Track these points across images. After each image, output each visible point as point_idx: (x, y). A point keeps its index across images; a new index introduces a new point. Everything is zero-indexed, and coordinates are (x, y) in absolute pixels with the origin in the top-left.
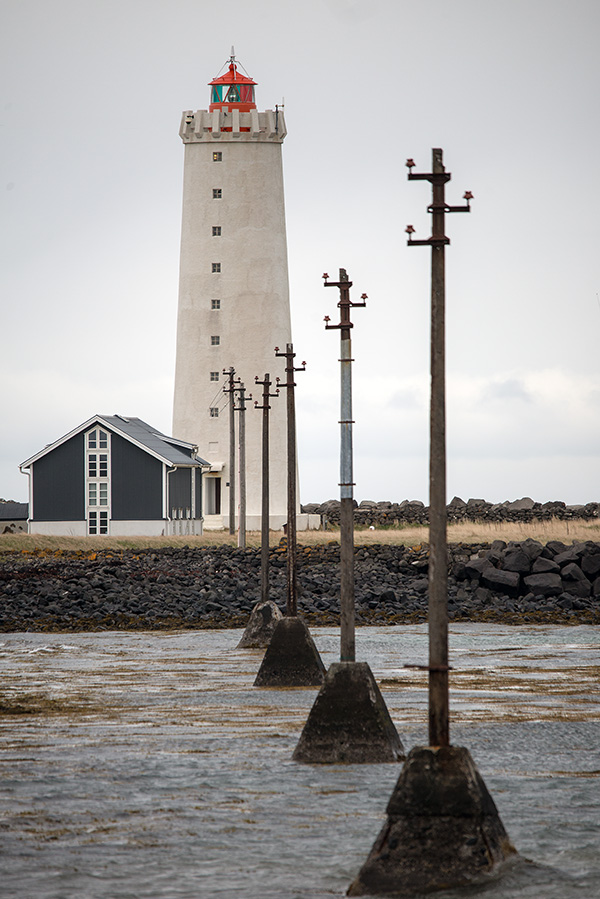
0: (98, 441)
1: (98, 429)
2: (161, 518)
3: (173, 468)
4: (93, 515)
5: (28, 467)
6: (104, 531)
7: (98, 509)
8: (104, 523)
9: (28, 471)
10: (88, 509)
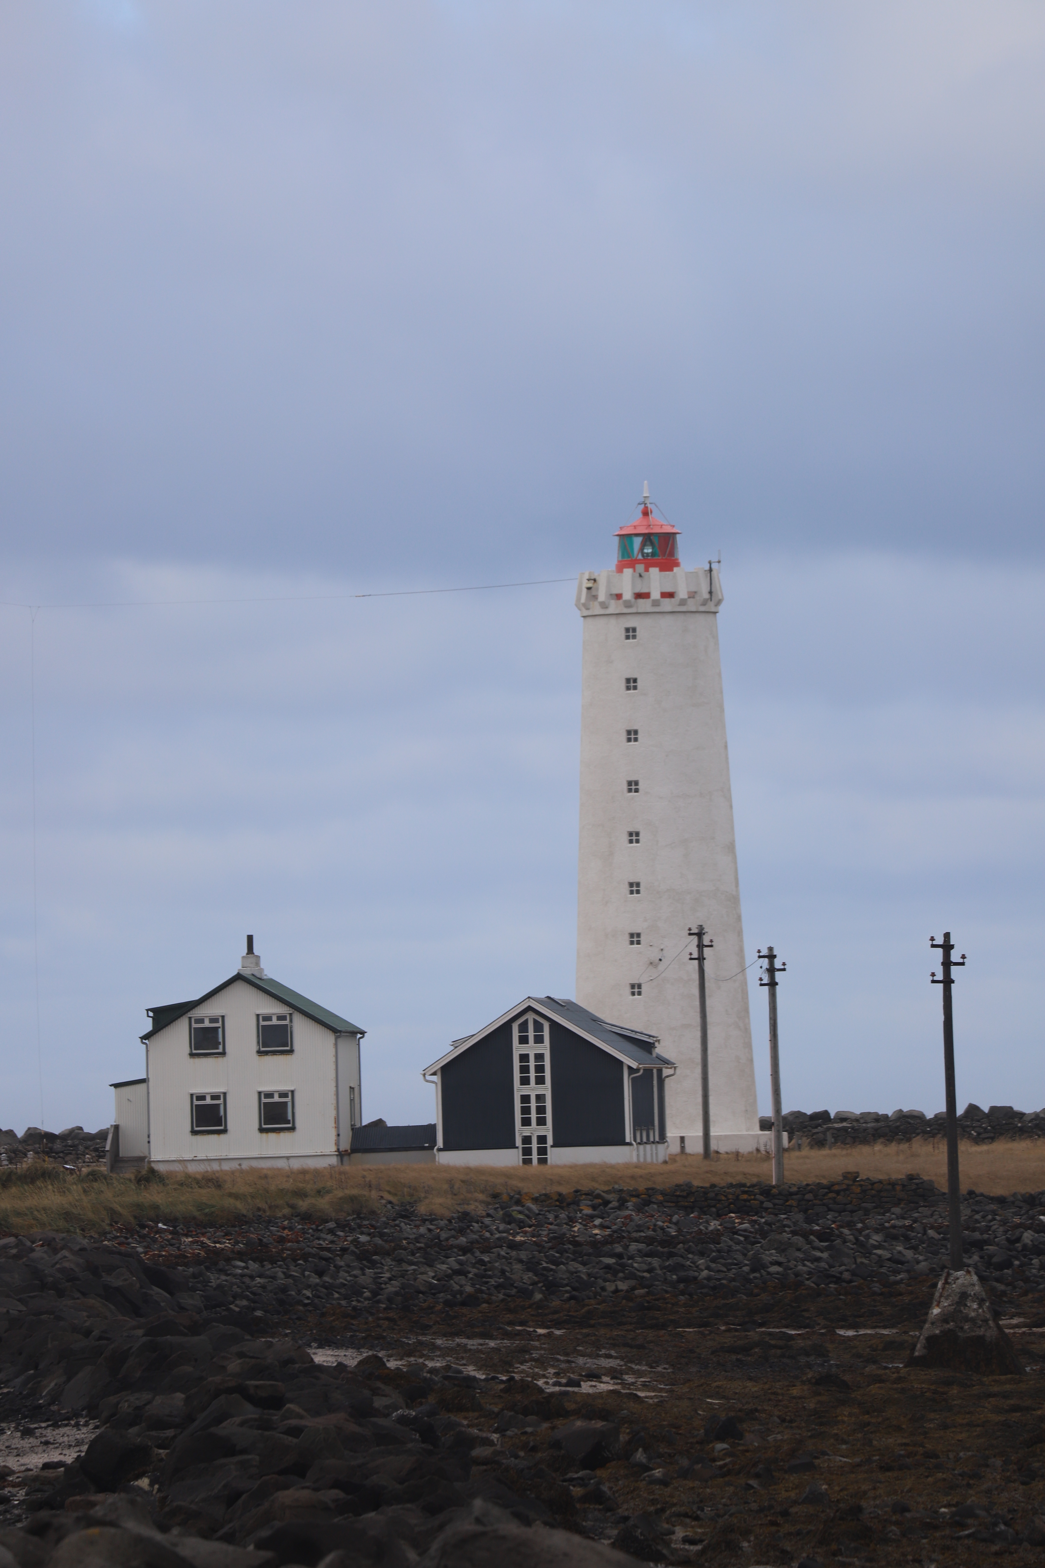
0: (531, 1034)
1: (530, 1017)
2: (622, 1143)
3: (638, 1070)
4: (527, 1140)
5: (434, 1074)
6: (543, 1161)
7: (534, 1130)
8: (542, 1151)
9: (435, 1078)
10: (520, 1131)
